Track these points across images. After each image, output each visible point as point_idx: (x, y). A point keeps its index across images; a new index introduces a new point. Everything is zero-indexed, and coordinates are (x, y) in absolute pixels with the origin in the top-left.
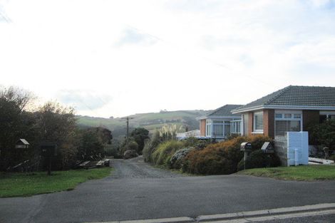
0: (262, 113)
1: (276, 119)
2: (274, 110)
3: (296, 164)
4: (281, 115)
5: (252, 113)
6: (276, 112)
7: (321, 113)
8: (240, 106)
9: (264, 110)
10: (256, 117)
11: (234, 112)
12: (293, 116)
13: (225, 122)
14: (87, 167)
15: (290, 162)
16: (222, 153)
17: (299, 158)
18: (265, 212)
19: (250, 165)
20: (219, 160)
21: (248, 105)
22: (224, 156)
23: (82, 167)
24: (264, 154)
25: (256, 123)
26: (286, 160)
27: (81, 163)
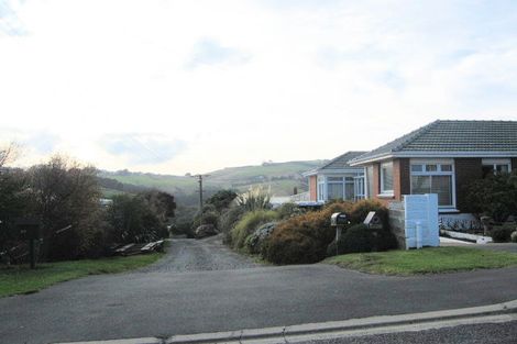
0: (391, 164)
1: (412, 173)
2: (408, 159)
3: (419, 246)
4: (420, 166)
5: (378, 164)
6: (412, 162)
7: (484, 162)
8: (363, 153)
9: (394, 160)
10: (384, 170)
11: (352, 163)
12: (439, 168)
13: (347, 179)
14: (126, 254)
15: (409, 243)
16: (307, 230)
17: (424, 236)
18: (279, 330)
19: (346, 248)
20: (301, 241)
21: (374, 152)
22: (309, 234)
23: (120, 254)
24: (367, 230)
25: (385, 178)
26: (404, 239)
27: (118, 248)
